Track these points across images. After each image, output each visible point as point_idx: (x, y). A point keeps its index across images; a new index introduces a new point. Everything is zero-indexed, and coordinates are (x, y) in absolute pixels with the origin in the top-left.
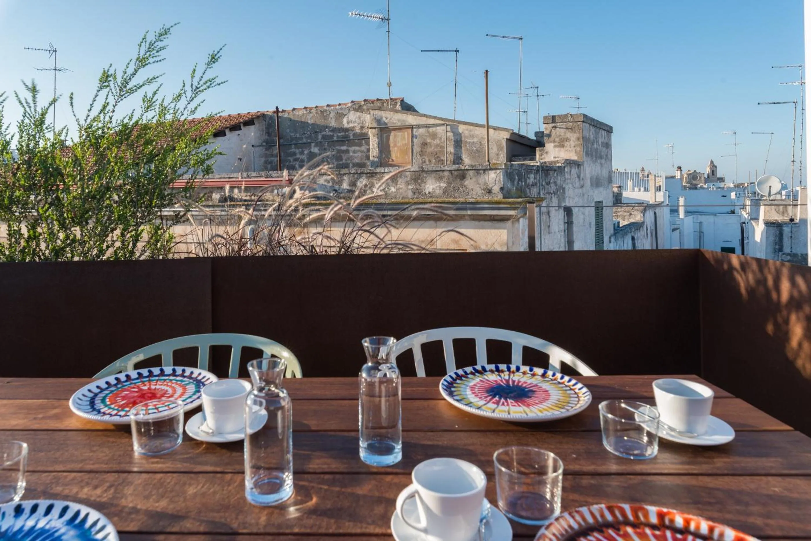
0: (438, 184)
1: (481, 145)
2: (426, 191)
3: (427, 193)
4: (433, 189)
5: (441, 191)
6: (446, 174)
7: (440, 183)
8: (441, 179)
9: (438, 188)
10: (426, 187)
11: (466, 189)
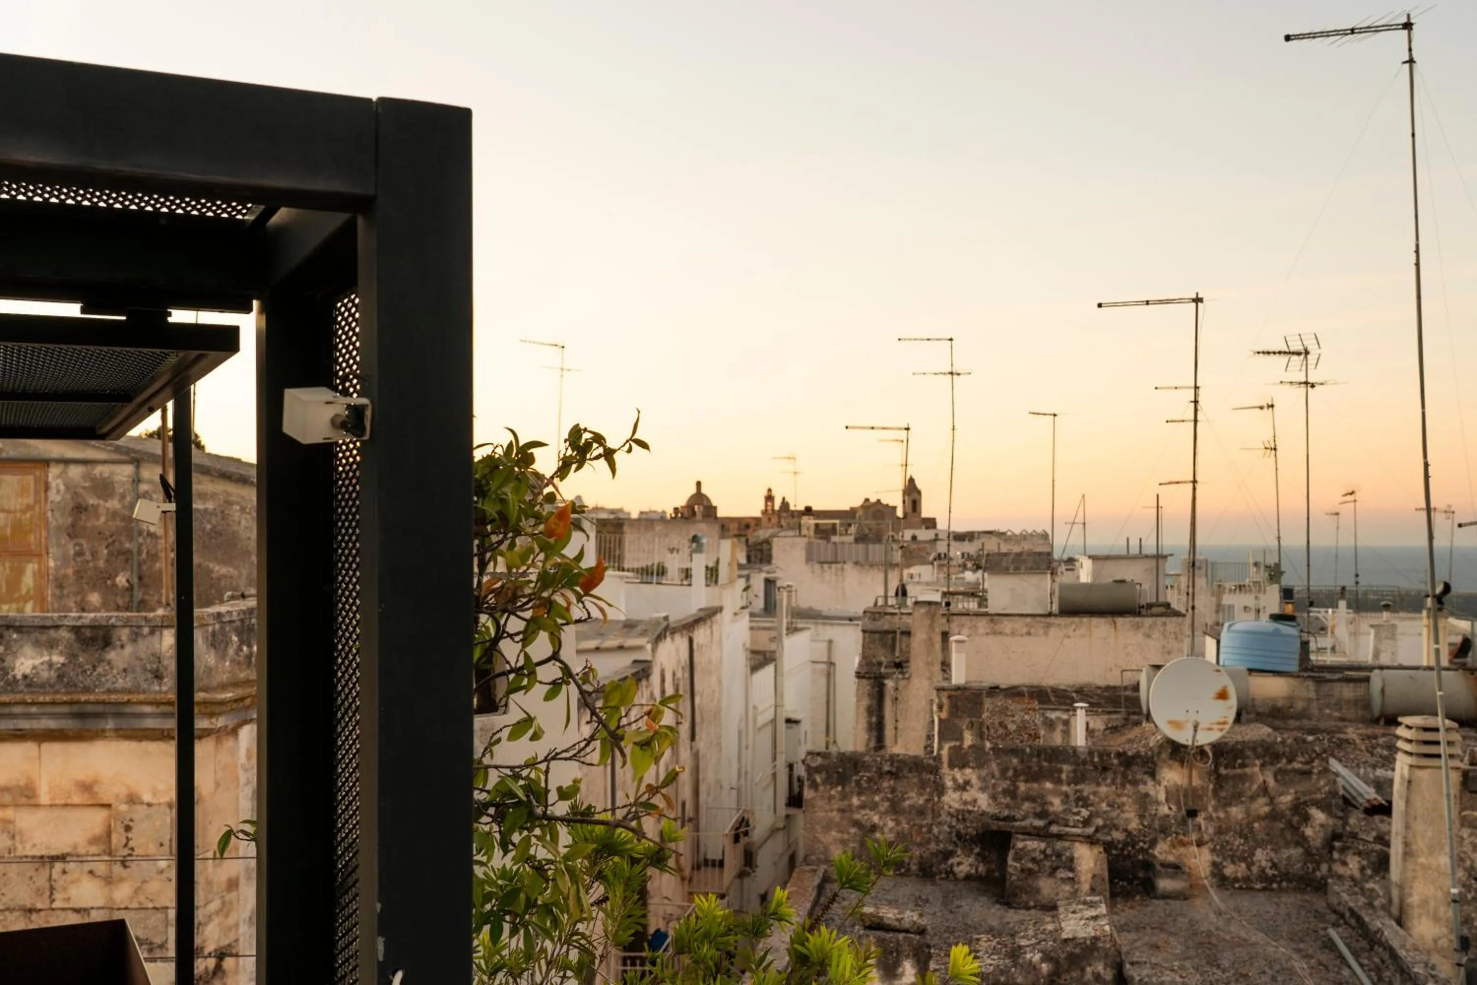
0: (46, 658)
1: (223, 519)
2: (16, 671)
3: (19, 677)
4: (34, 667)
5: (52, 672)
6: (64, 634)
7: (50, 655)
8: (51, 645)
9: (46, 666)
10: (18, 664)
11: (112, 668)
